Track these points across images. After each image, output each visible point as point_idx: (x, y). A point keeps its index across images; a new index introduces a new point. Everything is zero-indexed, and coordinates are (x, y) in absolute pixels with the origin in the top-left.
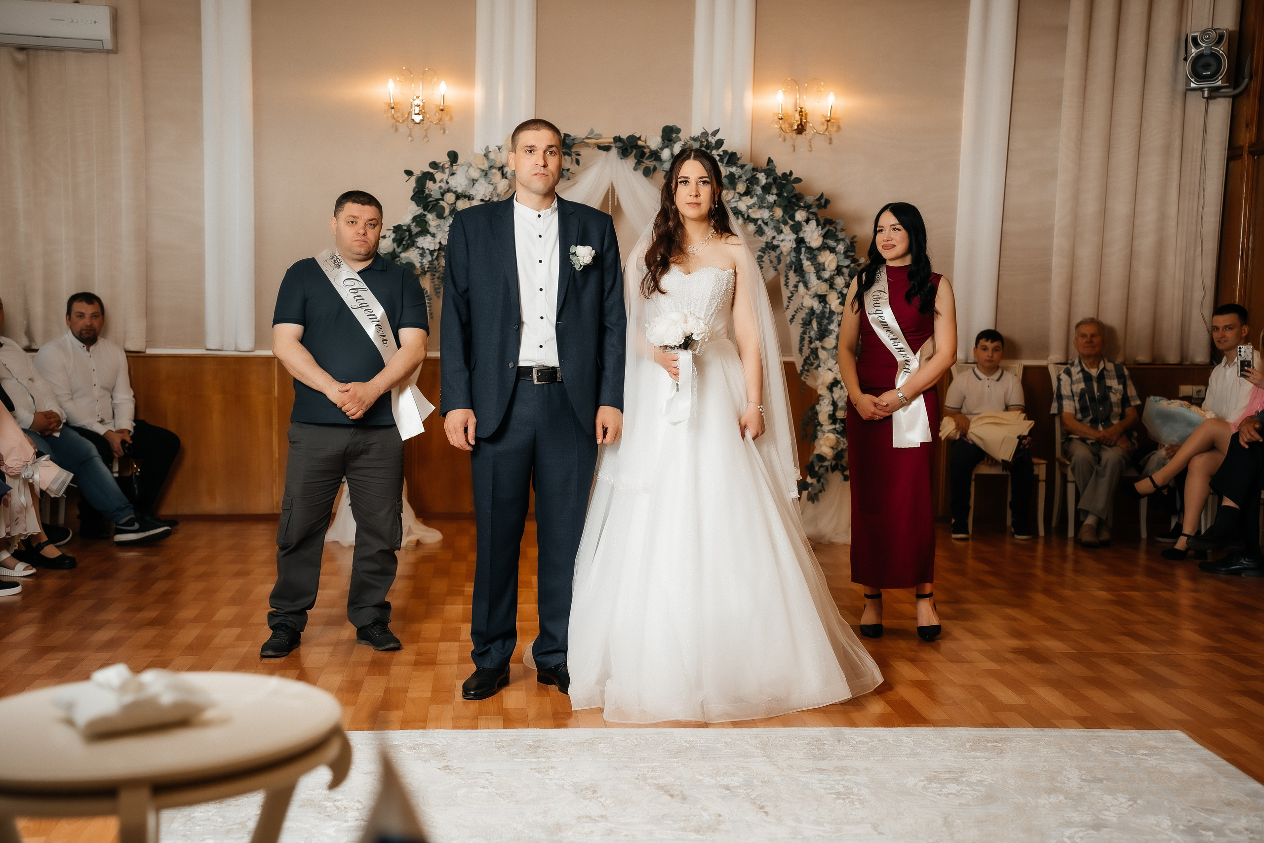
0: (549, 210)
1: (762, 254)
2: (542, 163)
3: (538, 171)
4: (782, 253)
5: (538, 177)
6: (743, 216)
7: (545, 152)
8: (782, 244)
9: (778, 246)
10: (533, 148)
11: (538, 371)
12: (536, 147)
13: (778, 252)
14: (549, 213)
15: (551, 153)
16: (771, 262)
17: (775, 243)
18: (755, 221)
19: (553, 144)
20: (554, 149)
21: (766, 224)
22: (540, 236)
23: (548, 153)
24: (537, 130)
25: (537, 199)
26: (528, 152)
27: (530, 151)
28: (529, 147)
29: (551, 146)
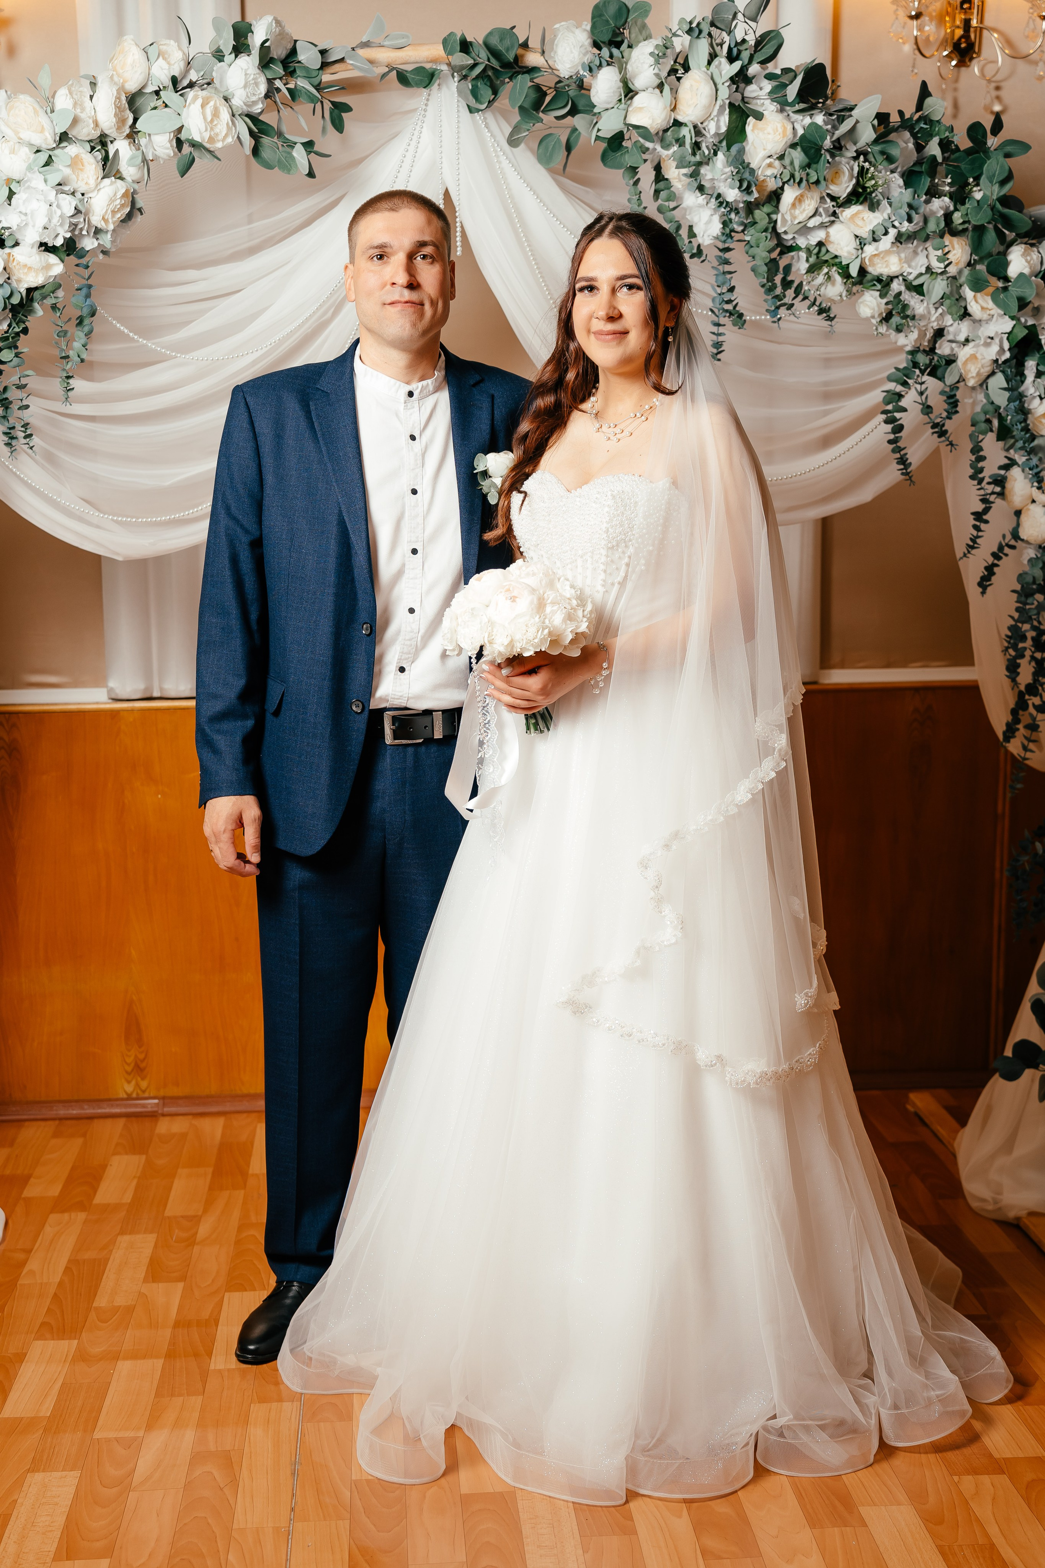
0: (429, 381)
1: (899, 388)
2: (402, 278)
3: (396, 297)
4: (962, 379)
5: (399, 307)
6: (845, 273)
7: (411, 257)
8: (964, 354)
9: (950, 361)
10: (386, 250)
11: (394, 719)
12: (391, 247)
13: (950, 379)
14: (431, 388)
15: (424, 257)
16: (927, 409)
17: (944, 349)
18: (884, 283)
19: (427, 238)
20: (428, 250)
21: (919, 290)
22: (413, 438)
23: (419, 258)
24: (392, 210)
25: (400, 359)
26: (375, 258)
27: (381, 257)
28: (377, 247)
29: (422, 244)
